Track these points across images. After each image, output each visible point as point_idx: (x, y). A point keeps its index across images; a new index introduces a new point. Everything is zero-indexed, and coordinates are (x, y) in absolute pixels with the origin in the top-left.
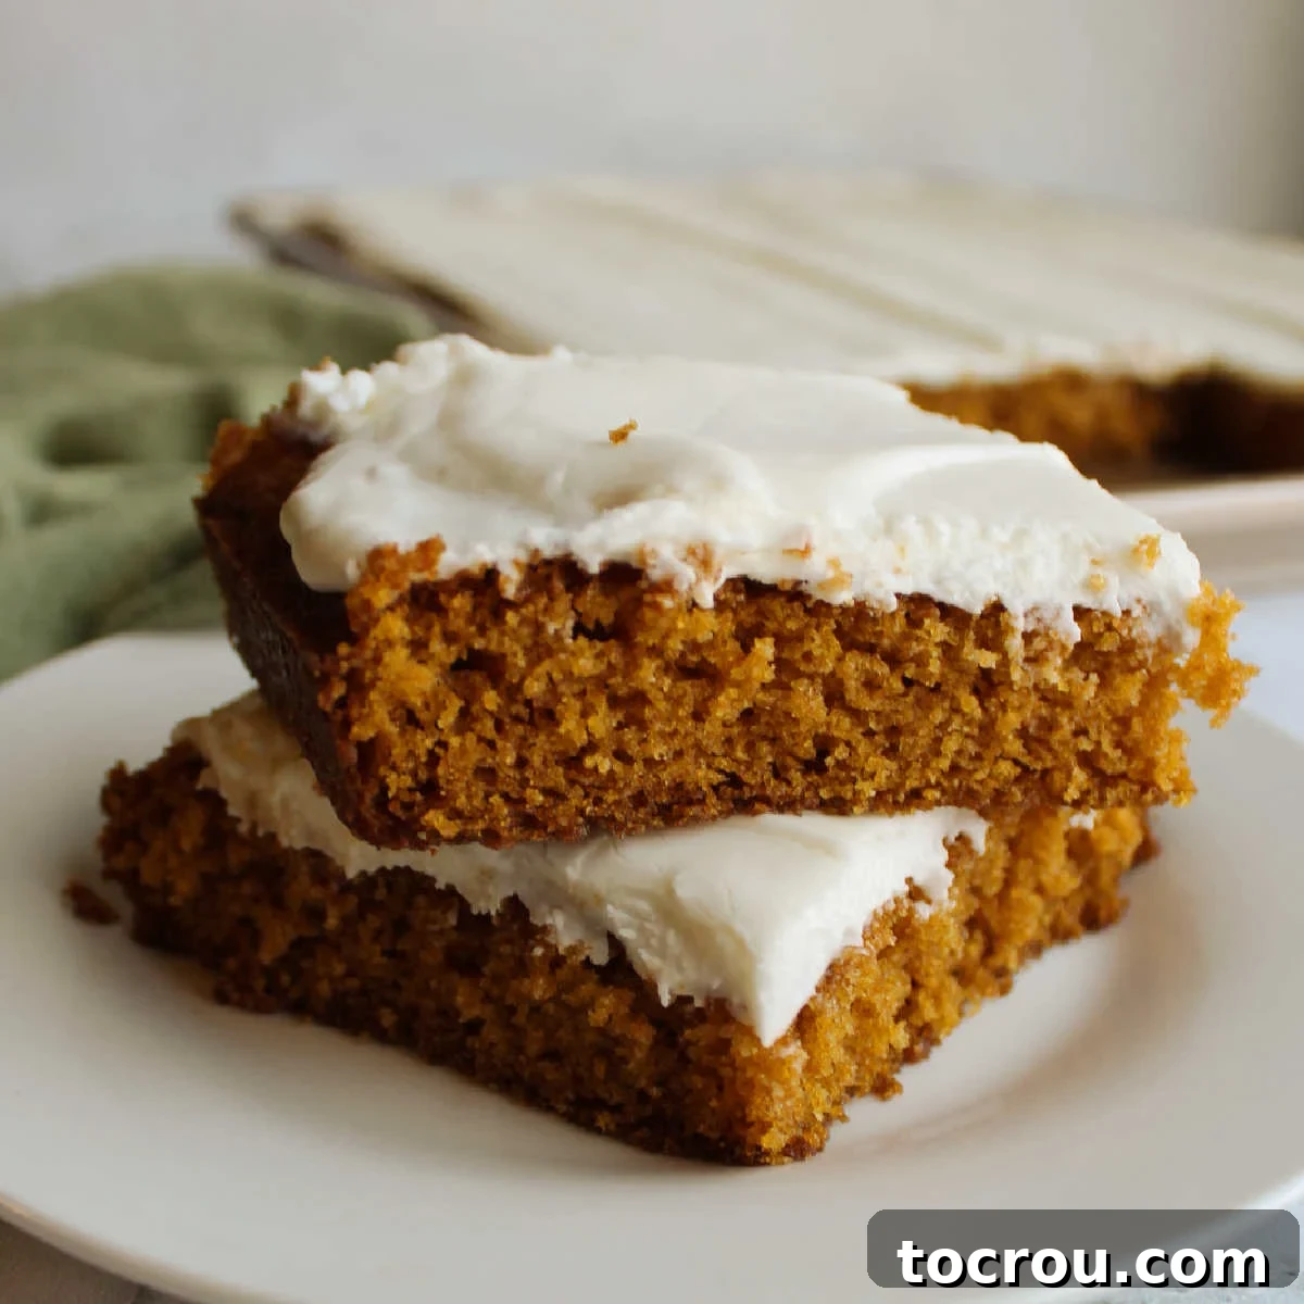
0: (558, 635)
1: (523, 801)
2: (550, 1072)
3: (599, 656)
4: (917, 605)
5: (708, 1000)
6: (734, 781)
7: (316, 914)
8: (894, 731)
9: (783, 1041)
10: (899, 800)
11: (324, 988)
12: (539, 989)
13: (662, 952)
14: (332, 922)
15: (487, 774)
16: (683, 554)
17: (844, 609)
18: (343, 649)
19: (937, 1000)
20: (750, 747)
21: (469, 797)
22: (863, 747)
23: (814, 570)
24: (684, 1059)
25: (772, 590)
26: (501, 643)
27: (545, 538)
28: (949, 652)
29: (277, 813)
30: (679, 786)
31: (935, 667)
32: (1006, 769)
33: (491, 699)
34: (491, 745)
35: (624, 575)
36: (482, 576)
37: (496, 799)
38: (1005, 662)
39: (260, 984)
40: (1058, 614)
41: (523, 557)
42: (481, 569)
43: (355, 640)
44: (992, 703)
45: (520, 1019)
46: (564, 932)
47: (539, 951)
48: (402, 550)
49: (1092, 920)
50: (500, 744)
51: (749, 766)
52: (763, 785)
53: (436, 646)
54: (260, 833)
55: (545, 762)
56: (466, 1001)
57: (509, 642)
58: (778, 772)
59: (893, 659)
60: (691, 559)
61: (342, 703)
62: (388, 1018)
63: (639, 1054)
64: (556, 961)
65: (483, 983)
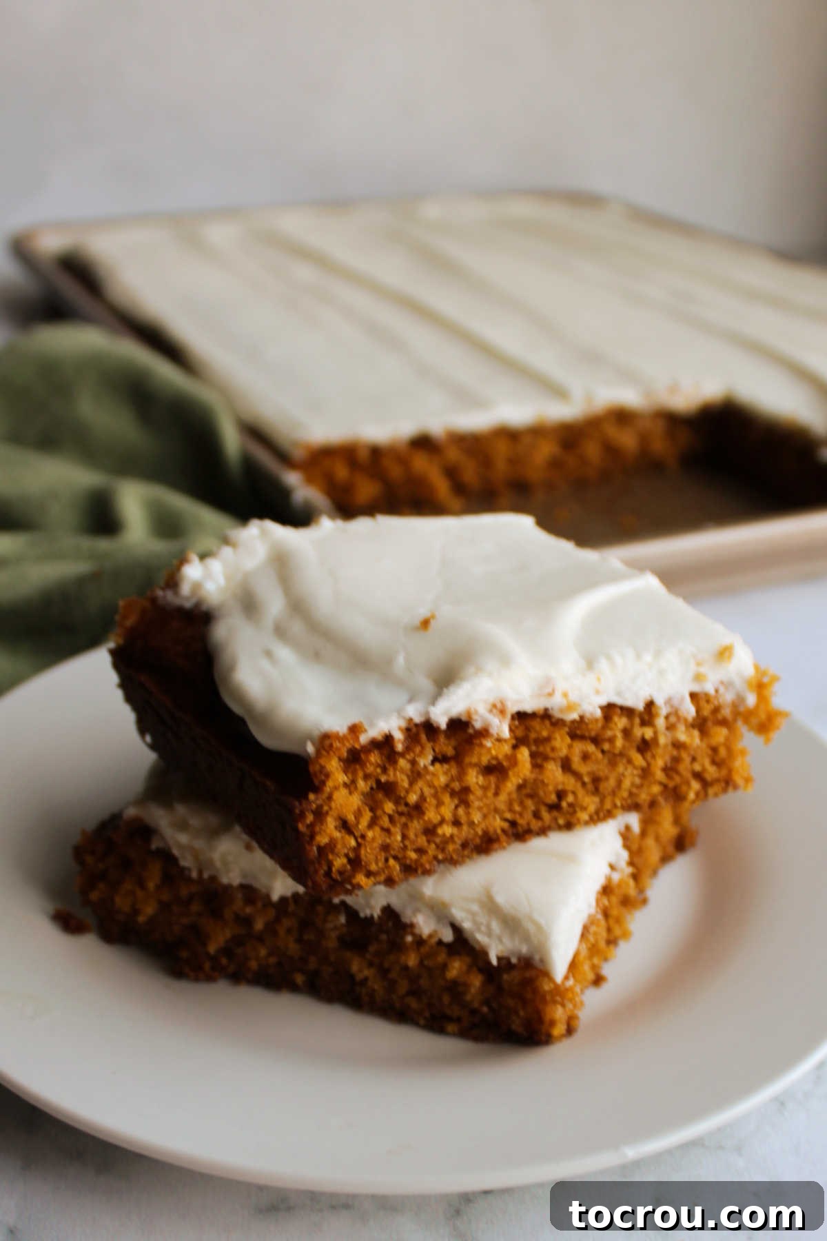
0: (425, 767)
1: (405, 857)
2: (413, 1003)
3: (445, 773)
4: (609, 710)
5: (519, 959)
6: (513, 824)
7: (247, 922)
8: (596, 780)
9: (566, 978)
10: (600, 816)
11: (253, 965)
12: (412, 960)
13: (489, 934)
14: (259, 925)
15: (385, 848)
16: (489, 707)
17: (573, 722)
18: (312, 796)
20: (521, 803)
21: (377, 864)
22: (581, 792)
23: (556, 703)
24: (500, 989)
25: (533, 715)
26: (395, 775)
27: (415, 712)
28: (627, 733)
29: (218, 864)
30: (486, 833)
31: (619, 743)
32: (656, 789)
33: (389, 807)
34: (387, 831)
35: (459, 726)
36: (384, 740)
37: (392, 862)
38: (656, 733)
39: (207, 966)
40: (682, 699)
41: (403, 724)
42: (383, 737)
43: (317, 789)
44: (648, 755)
45: (393, 975)
46: (425, 925)
47: (409, 939)
48: (341, 734)
49: (681, 844)
50: (393, 829)
51: (521, 815)
52: (528, 824)
53: (361, 784)
54: (206, 876)
55: (416, 836)
56: (358, 967)
57: (399, 775)
58: (537, 815)
59: (596, 741)
60: (495, 711)
61: (312, 826)
62: (300, 979)
63: (473, 990)
64: (420, 942)
65: (368, 956)
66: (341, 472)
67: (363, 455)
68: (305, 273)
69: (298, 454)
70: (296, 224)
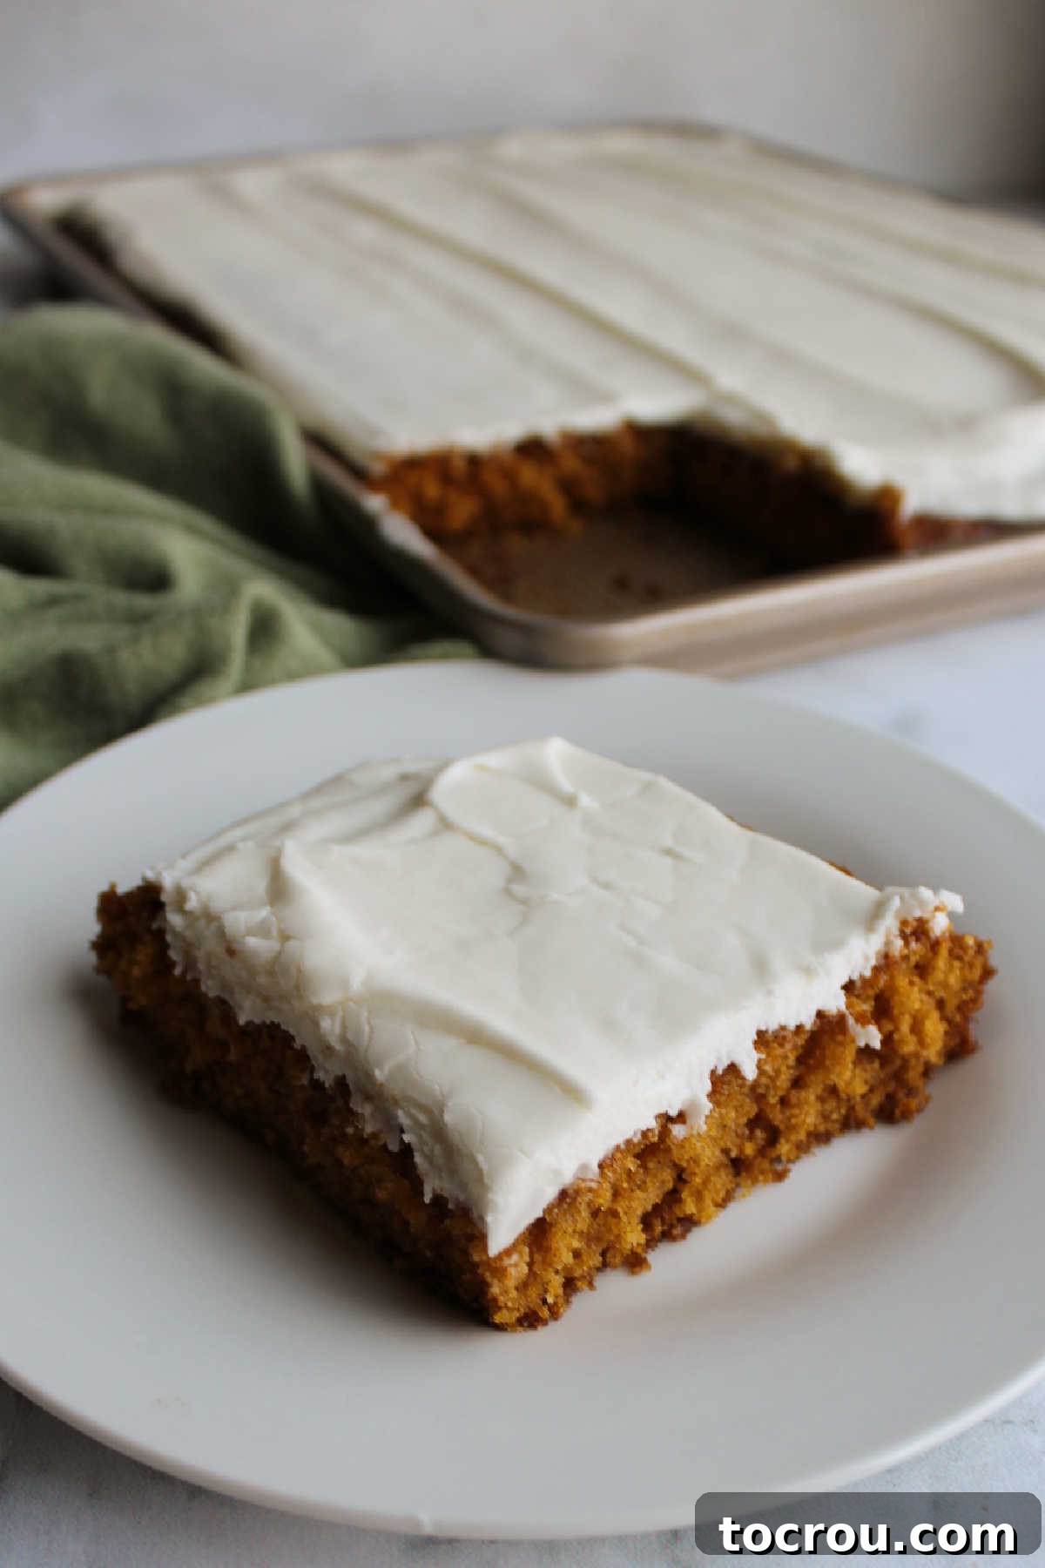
5: (457, 1206)
9: (508, 1252)
12: (348, 1158)
13: (430, 1160)
14: (233, 1056)
19: (699, 1196)
46: (368, 1121)
47: (351, 1130)
49: (889, 1113)
54: (189, 977)
64: (361, 1142)
66: (432, 490)
67: (459, 465)
68: (365, 232)
69: (378, 468)
70: (345, 168)
